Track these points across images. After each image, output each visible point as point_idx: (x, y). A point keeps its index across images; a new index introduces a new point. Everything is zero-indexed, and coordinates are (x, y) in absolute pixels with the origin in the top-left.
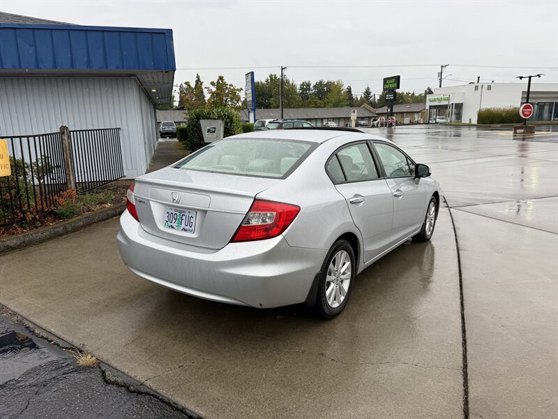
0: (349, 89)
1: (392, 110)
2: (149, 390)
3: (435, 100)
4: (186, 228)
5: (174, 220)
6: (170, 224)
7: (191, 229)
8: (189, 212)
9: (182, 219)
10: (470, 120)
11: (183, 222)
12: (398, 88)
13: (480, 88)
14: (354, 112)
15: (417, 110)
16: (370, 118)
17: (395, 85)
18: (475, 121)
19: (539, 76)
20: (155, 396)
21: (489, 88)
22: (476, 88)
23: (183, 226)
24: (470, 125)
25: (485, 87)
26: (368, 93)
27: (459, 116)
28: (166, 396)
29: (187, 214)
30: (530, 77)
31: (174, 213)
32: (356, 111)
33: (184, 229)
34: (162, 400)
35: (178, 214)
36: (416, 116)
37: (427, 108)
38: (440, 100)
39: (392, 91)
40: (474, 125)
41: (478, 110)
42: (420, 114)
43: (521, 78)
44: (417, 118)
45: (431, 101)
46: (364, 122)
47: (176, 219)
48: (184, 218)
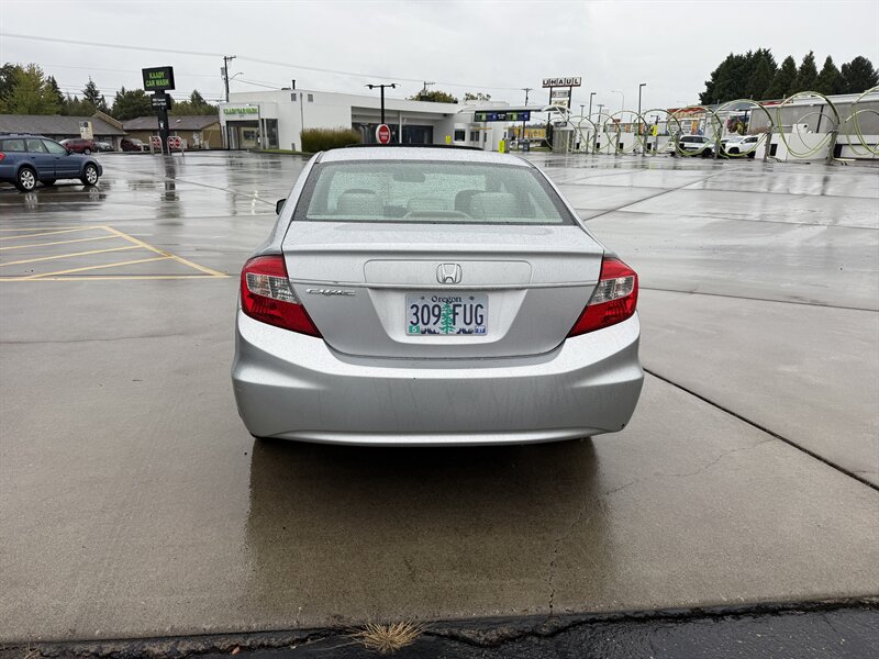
0: (53, 84)
1: (166, 125)
2: (575, 618)
3: (233, 112)
4: (467, 328)
5: (433, 319)
6: (423, 327)
7: (480, 328)
8: (472, 298)
9: (455, 314)
10: (293, 145)
11: (460, 319)
12: (173, 88)
13: (298, 96)
14: (86, 125)
15: (196, 128)
16: (114, 137)
17: (167, 82)
18: (299, 149)
19: (393, 86)
20: (593, 621)
21: (310, 98)
22: (294, 97)
23: (460, 324)
24: (293, 154)
25: (305, 98)
26: (91, 92)
27: (274, 140)
28: (612, 610)
29: (466, 301)
30: (382, 87)
31: (431, 305)
32: (89, 124)
33: (463, 332)
34: (611, 621)
35: (442, 305)
36: (195, 136)
37: (223, 124)
38: (241, 112)
39: (160, 92)
40: (298, 154)
41: (300, 130)
42: (201, 134)
43: (371, 87)
44: (197, 140)
45: (227, 113)
46: (106, 144)
47: (439, 316)
48: (459, 310)
